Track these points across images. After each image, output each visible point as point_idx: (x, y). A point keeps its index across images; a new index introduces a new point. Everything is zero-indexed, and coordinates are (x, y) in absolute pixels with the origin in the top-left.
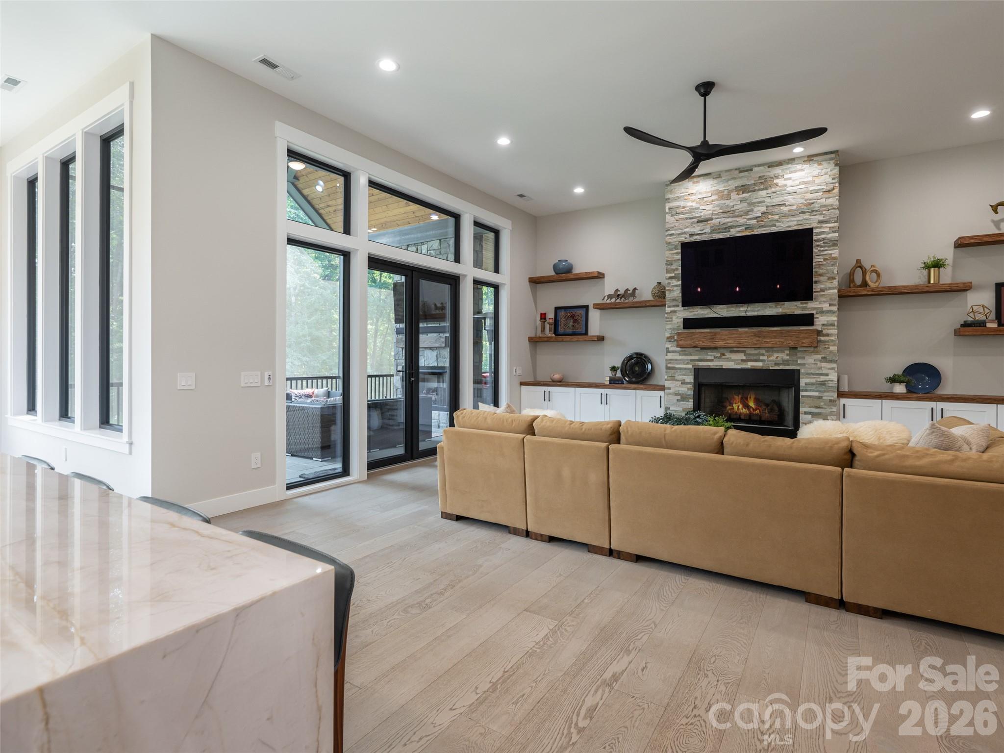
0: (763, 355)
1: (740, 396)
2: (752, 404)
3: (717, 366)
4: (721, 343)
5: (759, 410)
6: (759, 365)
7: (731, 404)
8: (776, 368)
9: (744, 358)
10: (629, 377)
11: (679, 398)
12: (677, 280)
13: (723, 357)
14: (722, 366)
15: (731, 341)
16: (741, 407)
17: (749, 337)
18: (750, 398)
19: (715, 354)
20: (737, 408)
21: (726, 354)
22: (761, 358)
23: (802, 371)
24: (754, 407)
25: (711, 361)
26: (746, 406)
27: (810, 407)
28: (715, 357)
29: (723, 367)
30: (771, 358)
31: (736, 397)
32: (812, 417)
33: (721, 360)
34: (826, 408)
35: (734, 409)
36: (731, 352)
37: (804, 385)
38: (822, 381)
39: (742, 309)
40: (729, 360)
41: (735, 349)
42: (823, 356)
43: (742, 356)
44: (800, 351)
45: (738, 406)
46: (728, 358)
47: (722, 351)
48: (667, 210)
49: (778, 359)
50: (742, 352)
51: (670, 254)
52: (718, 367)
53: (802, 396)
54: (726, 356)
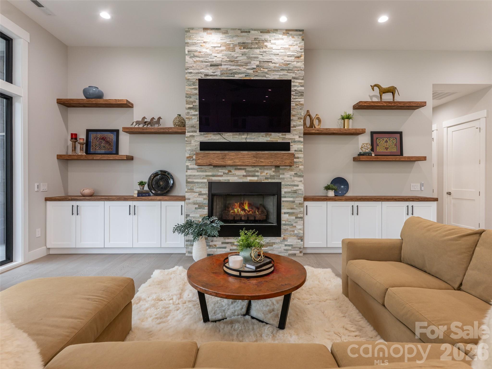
0: (258, 172)
1: (238, 203)
2: (246, 208)
3: (225, 180)
4: (229, 162)
5: (252, 212)
6: (255, 179)
7: (233, 209)
8: (266, 181)
9: (245, 174)
10: (155, 190)
11: (197, 206)
12: (194, 110)
13: (230, 173)
14: (229, 180)
15: (237, 161)
16: (239, 210)
17: (250, 157)
18: (245, 204)
19: (224, 171)
20: (237, 211)
21: (232, 171)
22: (257, 174)
23: (283, 183)
24: (248, 209)
25: (221, 176)
26: (244, 210)
27: (288, 209)
28: (224, 173)
29: (230, 181)
30: (263, 174)
31: (236, 204)
32: (289, 216)
33: (228, 175)
34: (297, 209)
35: (235, 212)
36: (236, 169)
37: (284, 193)
38: (295, 190)
39: (243, 137)
40: (234, 175)
41: (239, 167)
42: (295, 172)
43: (243, 173)
44: (281, 169)
45: (238, 210)
46: (233, 174)
47: (229, 168)
48: (187, 52)
49: (267, 175)
50: (243, 169)
51: (189, 88)
52: (226, 181)
53: (282, 201)
54: (232, 172)
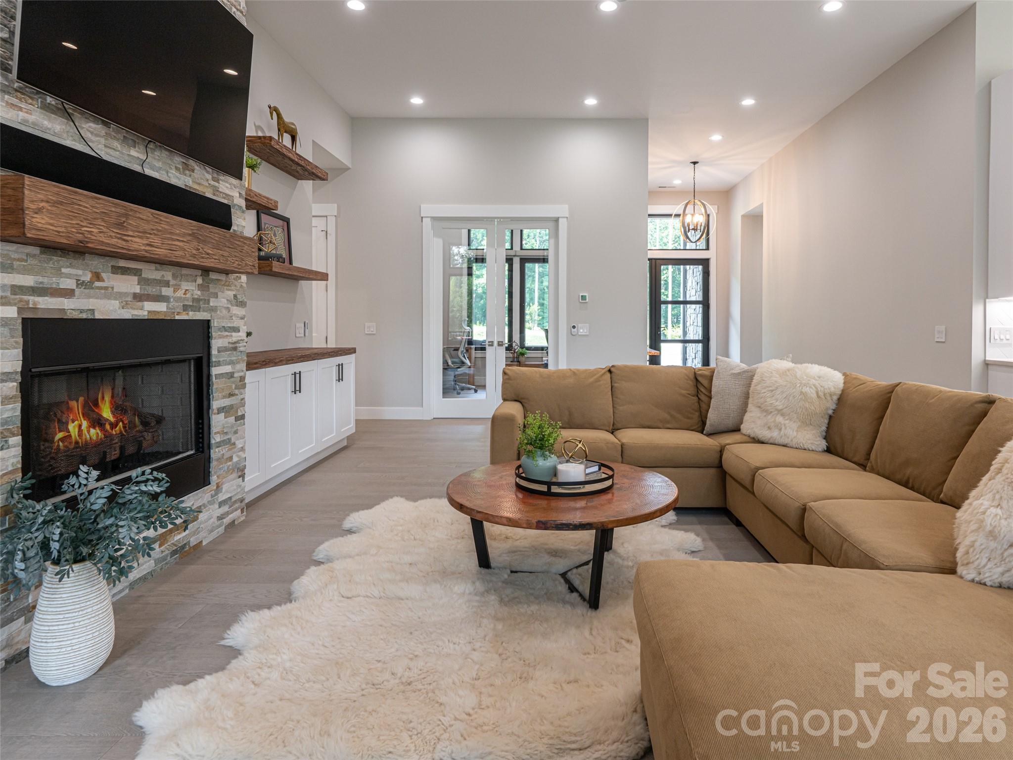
0: (167, 284)
1: (81, 399)
2: (107, 413)
3: (82, 311)
4: (138, 244)
5: (123, 422)
7: (63, 426)
8: (184, 317)
9: (137, 289)
13: (97, 284)
14: (92, 311)
15: (157, 241)
16: (85, 424)
17: (184, 235)
18: (103, 398)
19: (80, 272)
20: (77, 430)
21: (104, 275)
22: (166, 291)
23: (215, 324)
24: (112, 419)
25: (69, 293)
26: (97, 422)
27: (224, 397)
28: (80, 284)
29: (98, 316)
30: (180, 294)
31: (73, 404)
32: (225, 418)
33: (92, 291)
34: (237, 395)
35: (70, 436)
36: (116, 270)
37: (216, 353)
38: (235, 343)
39: (134, 153)
40: (108, 293)
41: (122, 263)
42: (235, 293)
43: (129, 285)
44: (213, 280)
45: (80, 426)
46: (106, 288)
47: (96, 263)
49: (187, 296)
50: (137, 272)
52: (84, 316)
53: (216, 375)
54: (103, 281)
